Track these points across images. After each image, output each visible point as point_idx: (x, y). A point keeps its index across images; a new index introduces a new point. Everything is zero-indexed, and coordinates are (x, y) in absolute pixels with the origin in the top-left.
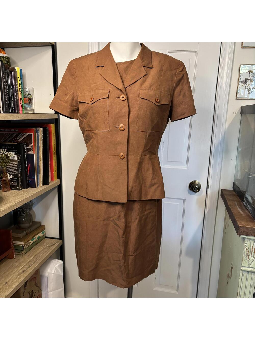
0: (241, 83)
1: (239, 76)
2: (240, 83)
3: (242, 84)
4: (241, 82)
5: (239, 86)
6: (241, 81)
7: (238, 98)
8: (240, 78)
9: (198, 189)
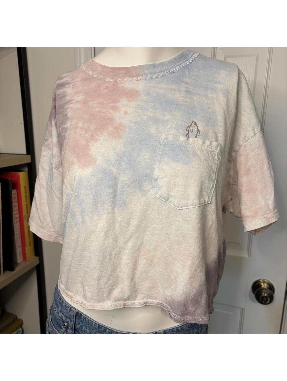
9: (269, 299)
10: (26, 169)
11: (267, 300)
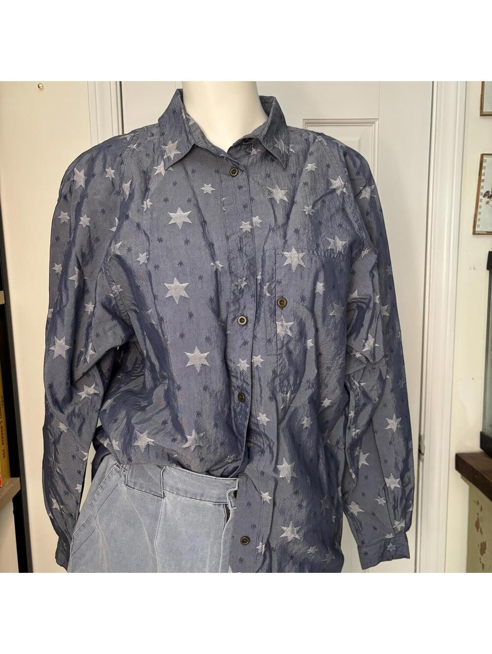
0: (484, 196)
1: (480, 181)
2: (481, 197)
3: (486, 199)
4: (485, 194)
5: (480, 204)
6: (483, 191)
7: (476, 233)
8: (482, 184)
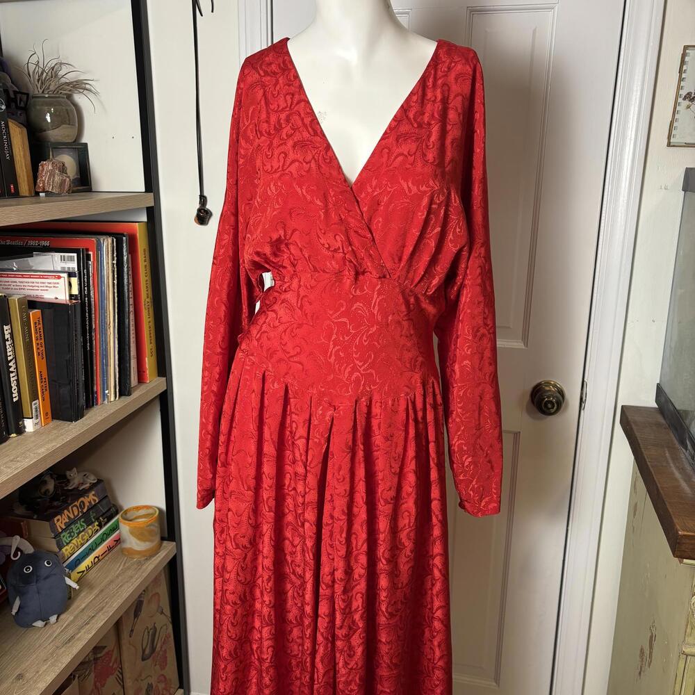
0: (684, 99)
1: (681, 79)
3: (687, 102)
4: (685, 96)
5: (678, 108)
7: (672, 144)
8: (683, 83)
9: (556, 405)
10: (145, 219)
11: (553, 408)
